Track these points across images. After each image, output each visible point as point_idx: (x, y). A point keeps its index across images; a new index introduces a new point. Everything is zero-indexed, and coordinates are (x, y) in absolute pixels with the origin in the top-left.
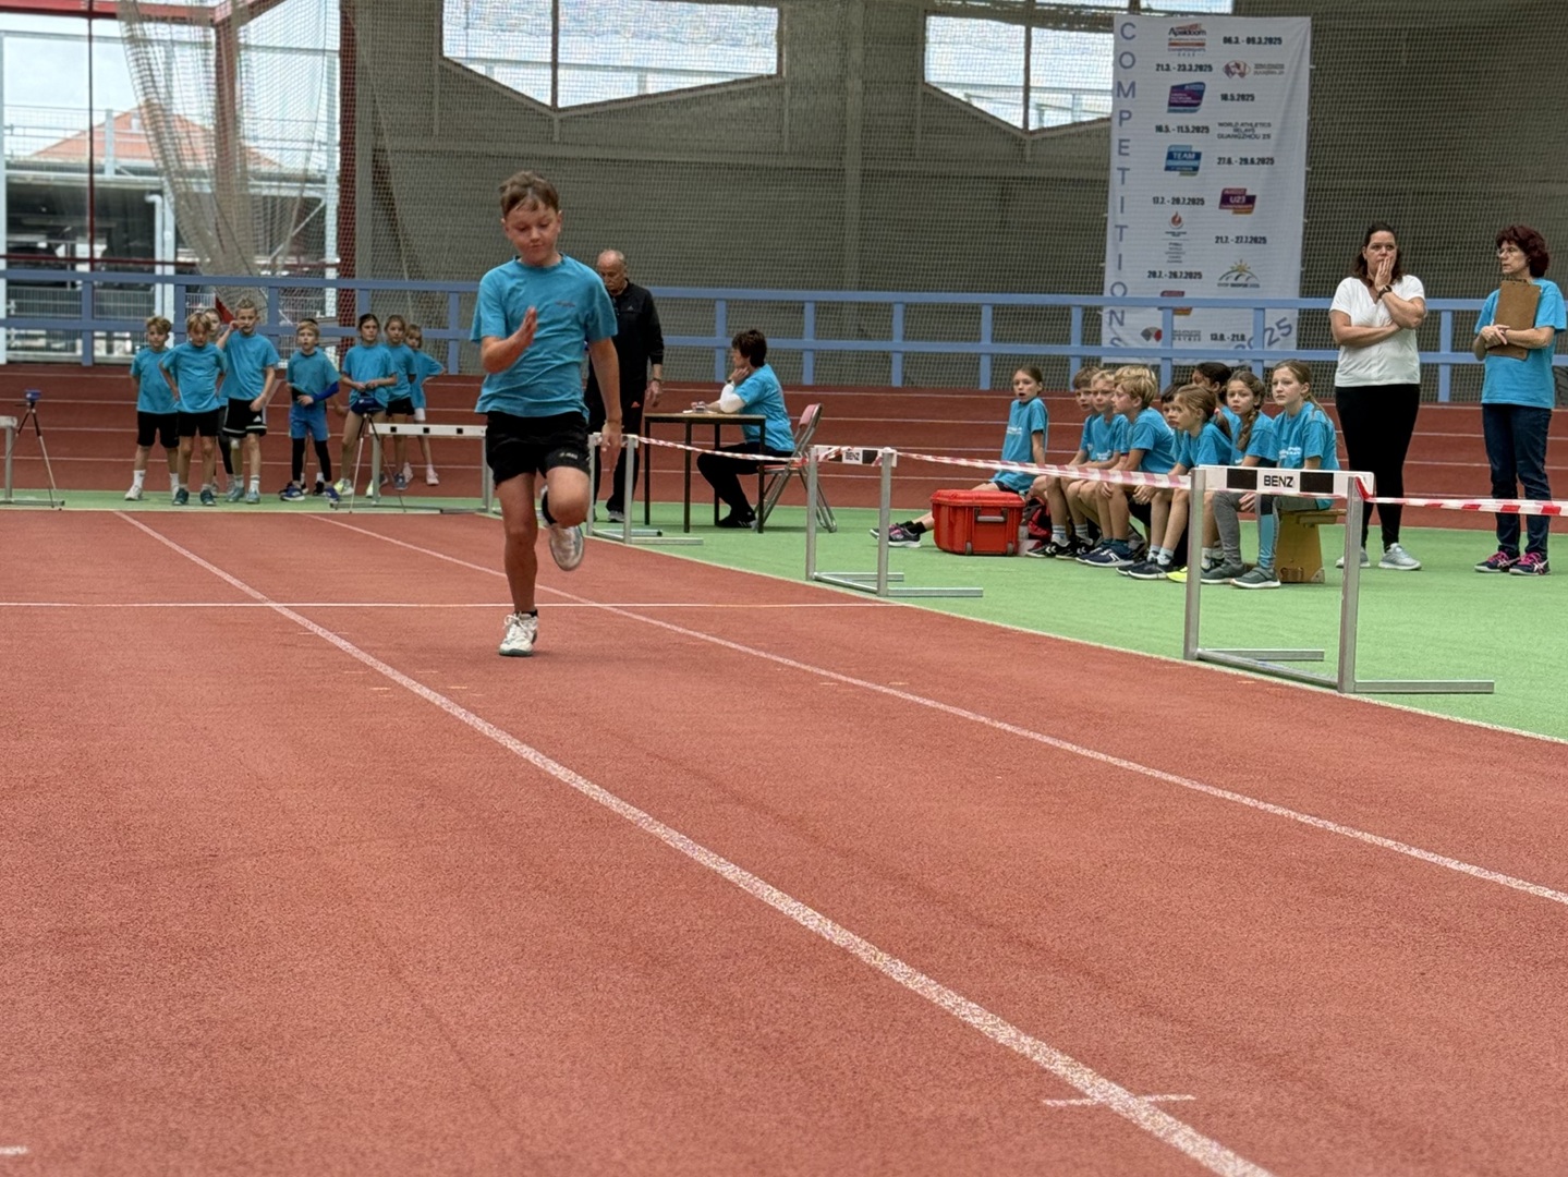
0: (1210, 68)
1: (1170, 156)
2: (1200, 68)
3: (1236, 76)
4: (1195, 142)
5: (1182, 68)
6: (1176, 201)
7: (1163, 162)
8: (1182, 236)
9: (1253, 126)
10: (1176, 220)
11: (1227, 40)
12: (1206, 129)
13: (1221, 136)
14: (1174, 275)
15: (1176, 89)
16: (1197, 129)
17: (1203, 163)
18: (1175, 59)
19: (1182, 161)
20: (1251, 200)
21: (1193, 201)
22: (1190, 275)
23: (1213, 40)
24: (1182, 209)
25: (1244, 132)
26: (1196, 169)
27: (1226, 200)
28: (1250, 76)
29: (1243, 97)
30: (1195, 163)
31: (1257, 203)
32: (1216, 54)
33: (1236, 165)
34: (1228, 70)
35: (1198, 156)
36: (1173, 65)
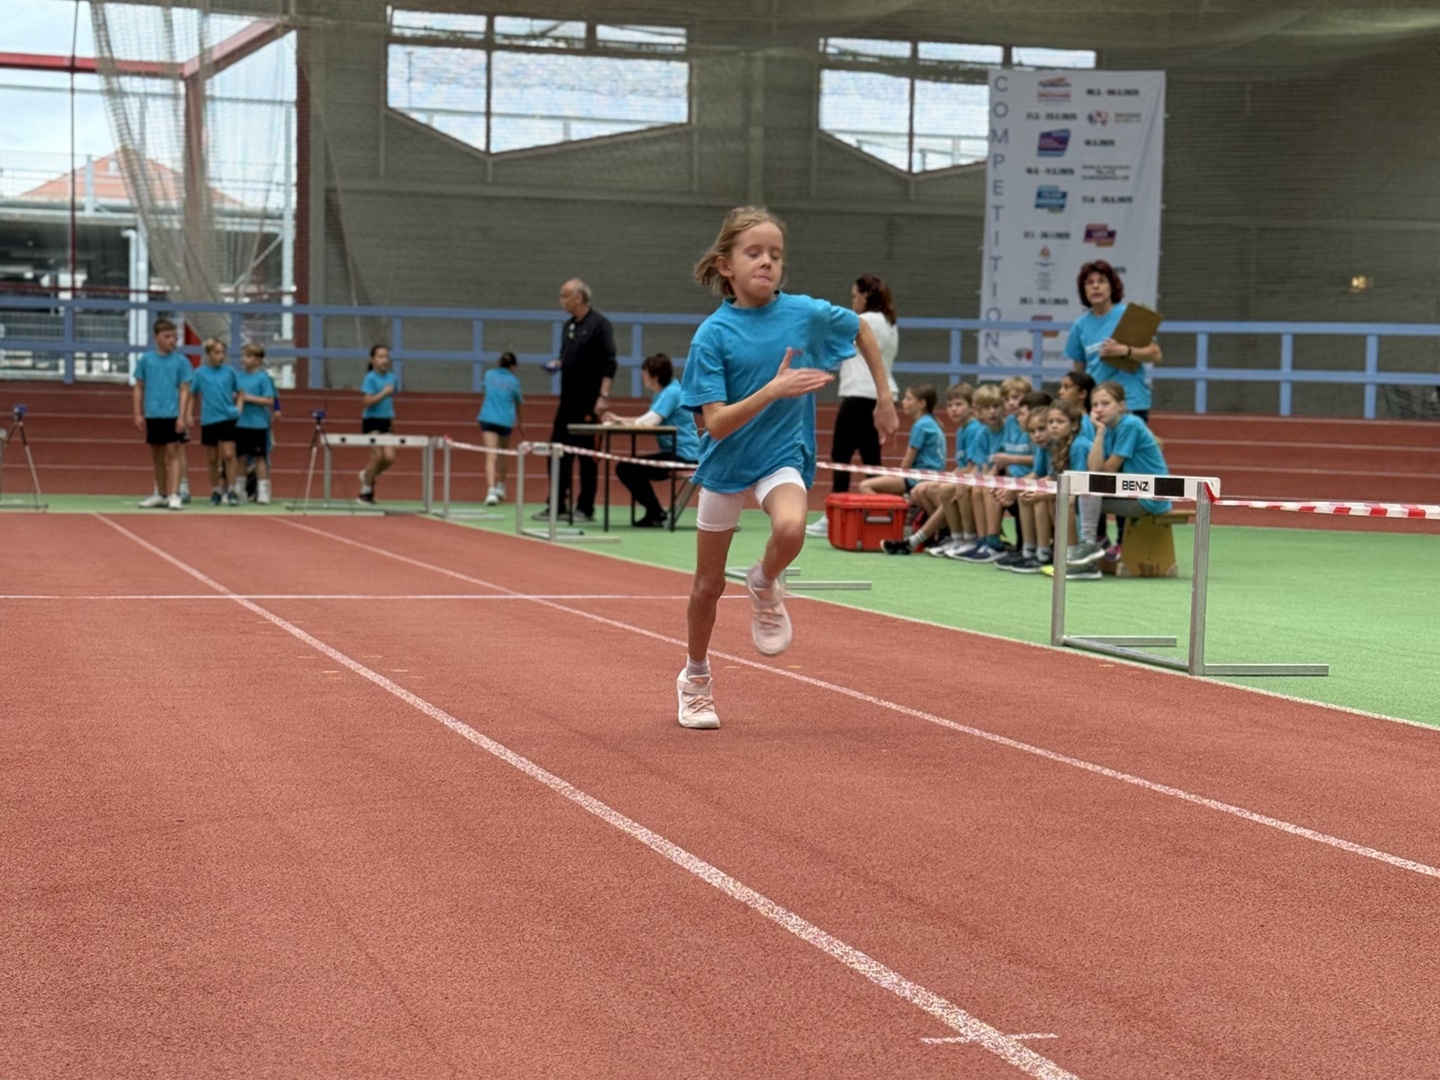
0: (1073, 117)
1: (1040, 195)
2: (1066, 117)
3: (1099, 125)
4: (1061, 183)
5: (1050, 116)
6: (1045, 235)
7: (1032, 199)
8: (1051, 267)
9: (1113, 169)
10: (1045, 253)
11: (1090, 92)
12: (1071, 171)
13: (1085, 178)
14: (1043, 301)
15: (1045, 136)
16: (1064, 171)
17: (1068, 201)
18: (1043, 109)
19: (1051, 200)
20: (1112, 234)
21: (1060, 236)
22: (1057, 302)
23: (1077, 90)
24: (1051, 244)
25: (1105, 174)
26: (1062, 207)
27: (1089, 234)
28: (1111, 122)
29: (1104, 143)
30: (1060, 202)
31: (1118, 238)
32: (1080, 105)
33: (1098, 204)
34: (1091, 119)
35: (1064, 195)
36: (1042, 114)
